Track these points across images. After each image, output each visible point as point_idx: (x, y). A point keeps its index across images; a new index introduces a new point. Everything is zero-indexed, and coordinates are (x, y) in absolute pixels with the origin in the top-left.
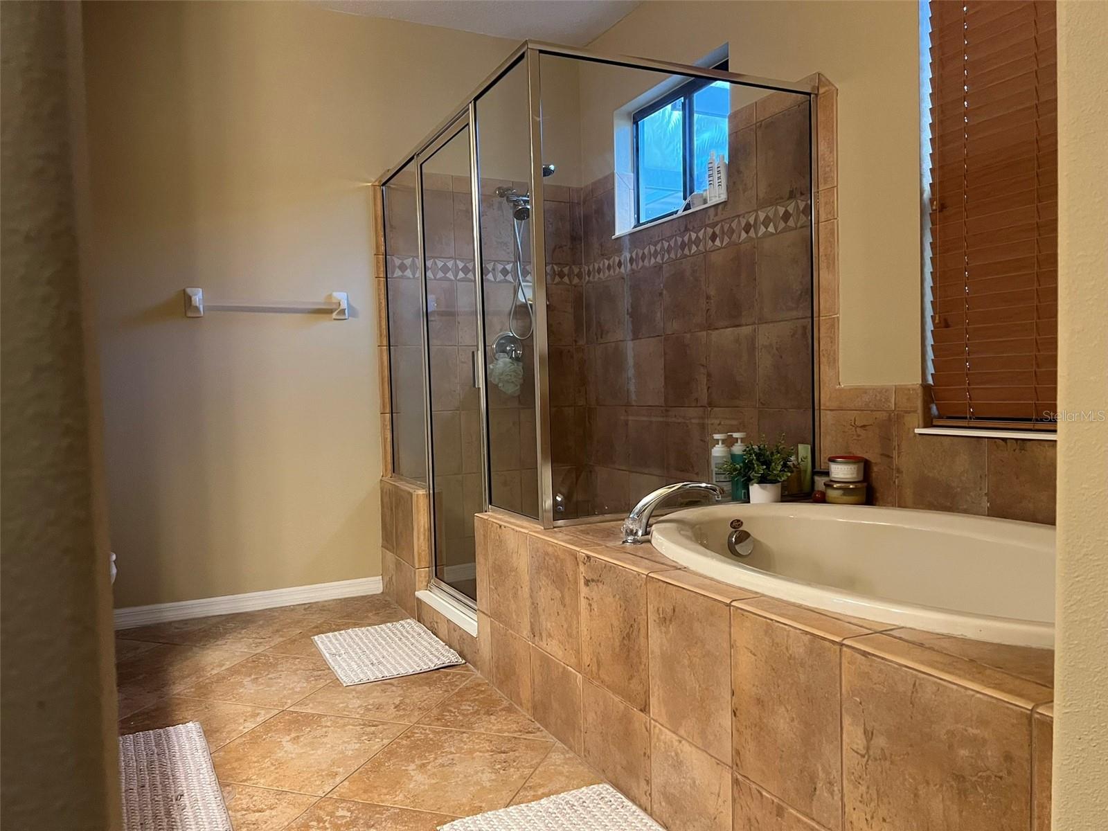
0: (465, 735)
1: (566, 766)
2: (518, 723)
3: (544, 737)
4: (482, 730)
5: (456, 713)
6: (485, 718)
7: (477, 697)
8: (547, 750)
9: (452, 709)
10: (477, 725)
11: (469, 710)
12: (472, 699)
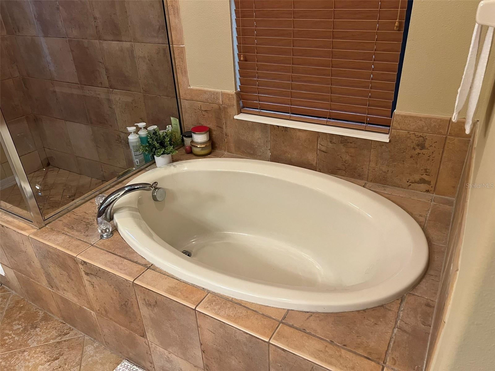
0: (26, 353)
1: (97, 355)
2: (56, 329)
3: (76, 334)
4: (35, 344)
5: (12, 335)
6: (32, 332)
7: (20, 315)
8: (82, 345)
9: (8, 332)
10: (30, 340)
11: (19, 329)
12: (18, 317)
